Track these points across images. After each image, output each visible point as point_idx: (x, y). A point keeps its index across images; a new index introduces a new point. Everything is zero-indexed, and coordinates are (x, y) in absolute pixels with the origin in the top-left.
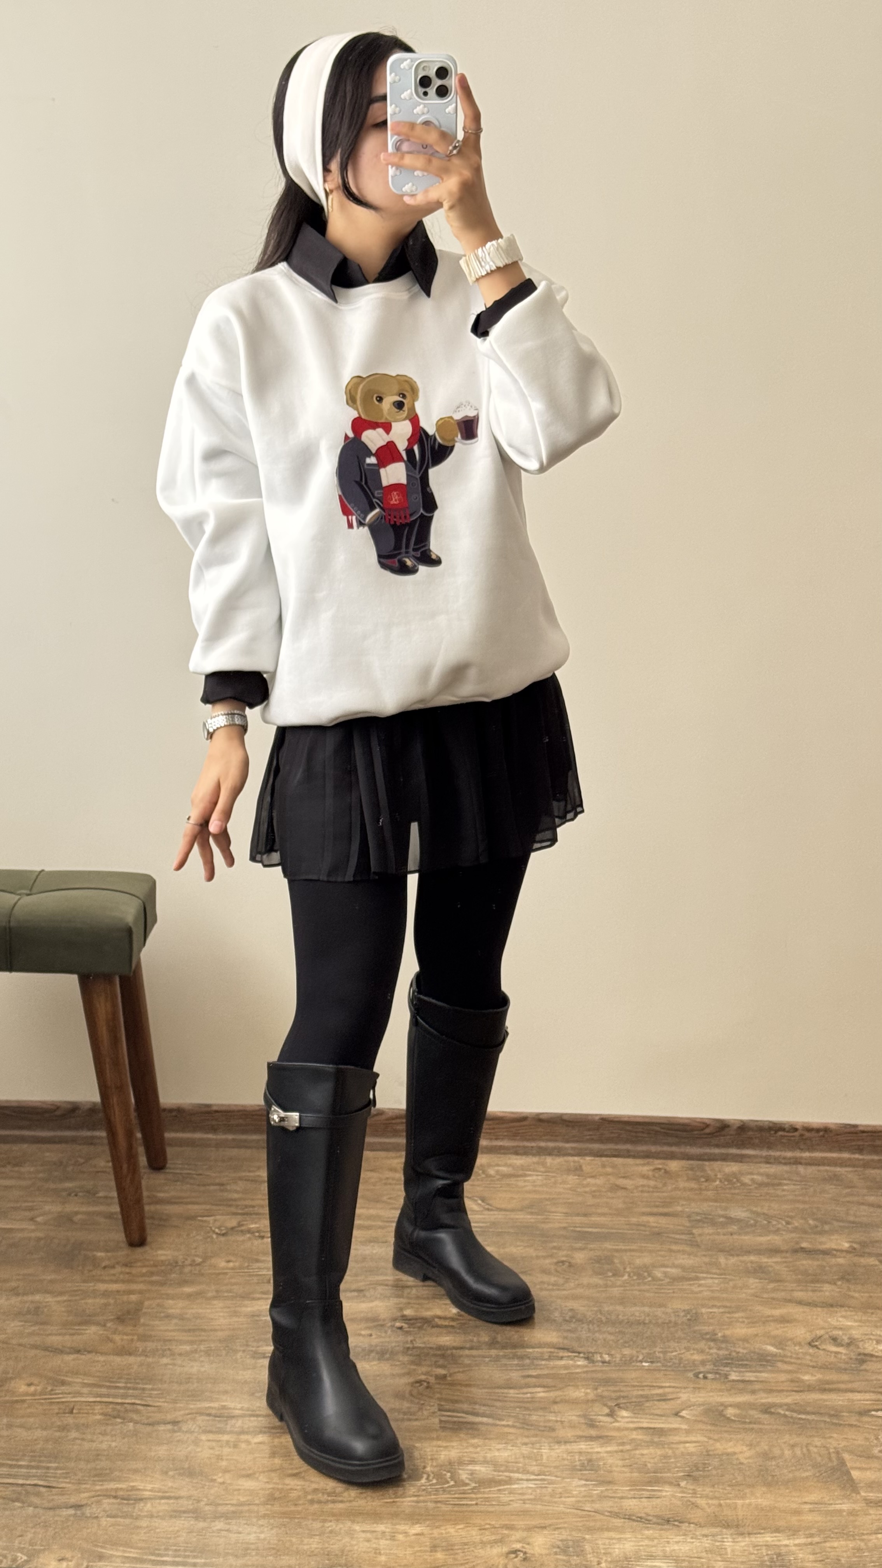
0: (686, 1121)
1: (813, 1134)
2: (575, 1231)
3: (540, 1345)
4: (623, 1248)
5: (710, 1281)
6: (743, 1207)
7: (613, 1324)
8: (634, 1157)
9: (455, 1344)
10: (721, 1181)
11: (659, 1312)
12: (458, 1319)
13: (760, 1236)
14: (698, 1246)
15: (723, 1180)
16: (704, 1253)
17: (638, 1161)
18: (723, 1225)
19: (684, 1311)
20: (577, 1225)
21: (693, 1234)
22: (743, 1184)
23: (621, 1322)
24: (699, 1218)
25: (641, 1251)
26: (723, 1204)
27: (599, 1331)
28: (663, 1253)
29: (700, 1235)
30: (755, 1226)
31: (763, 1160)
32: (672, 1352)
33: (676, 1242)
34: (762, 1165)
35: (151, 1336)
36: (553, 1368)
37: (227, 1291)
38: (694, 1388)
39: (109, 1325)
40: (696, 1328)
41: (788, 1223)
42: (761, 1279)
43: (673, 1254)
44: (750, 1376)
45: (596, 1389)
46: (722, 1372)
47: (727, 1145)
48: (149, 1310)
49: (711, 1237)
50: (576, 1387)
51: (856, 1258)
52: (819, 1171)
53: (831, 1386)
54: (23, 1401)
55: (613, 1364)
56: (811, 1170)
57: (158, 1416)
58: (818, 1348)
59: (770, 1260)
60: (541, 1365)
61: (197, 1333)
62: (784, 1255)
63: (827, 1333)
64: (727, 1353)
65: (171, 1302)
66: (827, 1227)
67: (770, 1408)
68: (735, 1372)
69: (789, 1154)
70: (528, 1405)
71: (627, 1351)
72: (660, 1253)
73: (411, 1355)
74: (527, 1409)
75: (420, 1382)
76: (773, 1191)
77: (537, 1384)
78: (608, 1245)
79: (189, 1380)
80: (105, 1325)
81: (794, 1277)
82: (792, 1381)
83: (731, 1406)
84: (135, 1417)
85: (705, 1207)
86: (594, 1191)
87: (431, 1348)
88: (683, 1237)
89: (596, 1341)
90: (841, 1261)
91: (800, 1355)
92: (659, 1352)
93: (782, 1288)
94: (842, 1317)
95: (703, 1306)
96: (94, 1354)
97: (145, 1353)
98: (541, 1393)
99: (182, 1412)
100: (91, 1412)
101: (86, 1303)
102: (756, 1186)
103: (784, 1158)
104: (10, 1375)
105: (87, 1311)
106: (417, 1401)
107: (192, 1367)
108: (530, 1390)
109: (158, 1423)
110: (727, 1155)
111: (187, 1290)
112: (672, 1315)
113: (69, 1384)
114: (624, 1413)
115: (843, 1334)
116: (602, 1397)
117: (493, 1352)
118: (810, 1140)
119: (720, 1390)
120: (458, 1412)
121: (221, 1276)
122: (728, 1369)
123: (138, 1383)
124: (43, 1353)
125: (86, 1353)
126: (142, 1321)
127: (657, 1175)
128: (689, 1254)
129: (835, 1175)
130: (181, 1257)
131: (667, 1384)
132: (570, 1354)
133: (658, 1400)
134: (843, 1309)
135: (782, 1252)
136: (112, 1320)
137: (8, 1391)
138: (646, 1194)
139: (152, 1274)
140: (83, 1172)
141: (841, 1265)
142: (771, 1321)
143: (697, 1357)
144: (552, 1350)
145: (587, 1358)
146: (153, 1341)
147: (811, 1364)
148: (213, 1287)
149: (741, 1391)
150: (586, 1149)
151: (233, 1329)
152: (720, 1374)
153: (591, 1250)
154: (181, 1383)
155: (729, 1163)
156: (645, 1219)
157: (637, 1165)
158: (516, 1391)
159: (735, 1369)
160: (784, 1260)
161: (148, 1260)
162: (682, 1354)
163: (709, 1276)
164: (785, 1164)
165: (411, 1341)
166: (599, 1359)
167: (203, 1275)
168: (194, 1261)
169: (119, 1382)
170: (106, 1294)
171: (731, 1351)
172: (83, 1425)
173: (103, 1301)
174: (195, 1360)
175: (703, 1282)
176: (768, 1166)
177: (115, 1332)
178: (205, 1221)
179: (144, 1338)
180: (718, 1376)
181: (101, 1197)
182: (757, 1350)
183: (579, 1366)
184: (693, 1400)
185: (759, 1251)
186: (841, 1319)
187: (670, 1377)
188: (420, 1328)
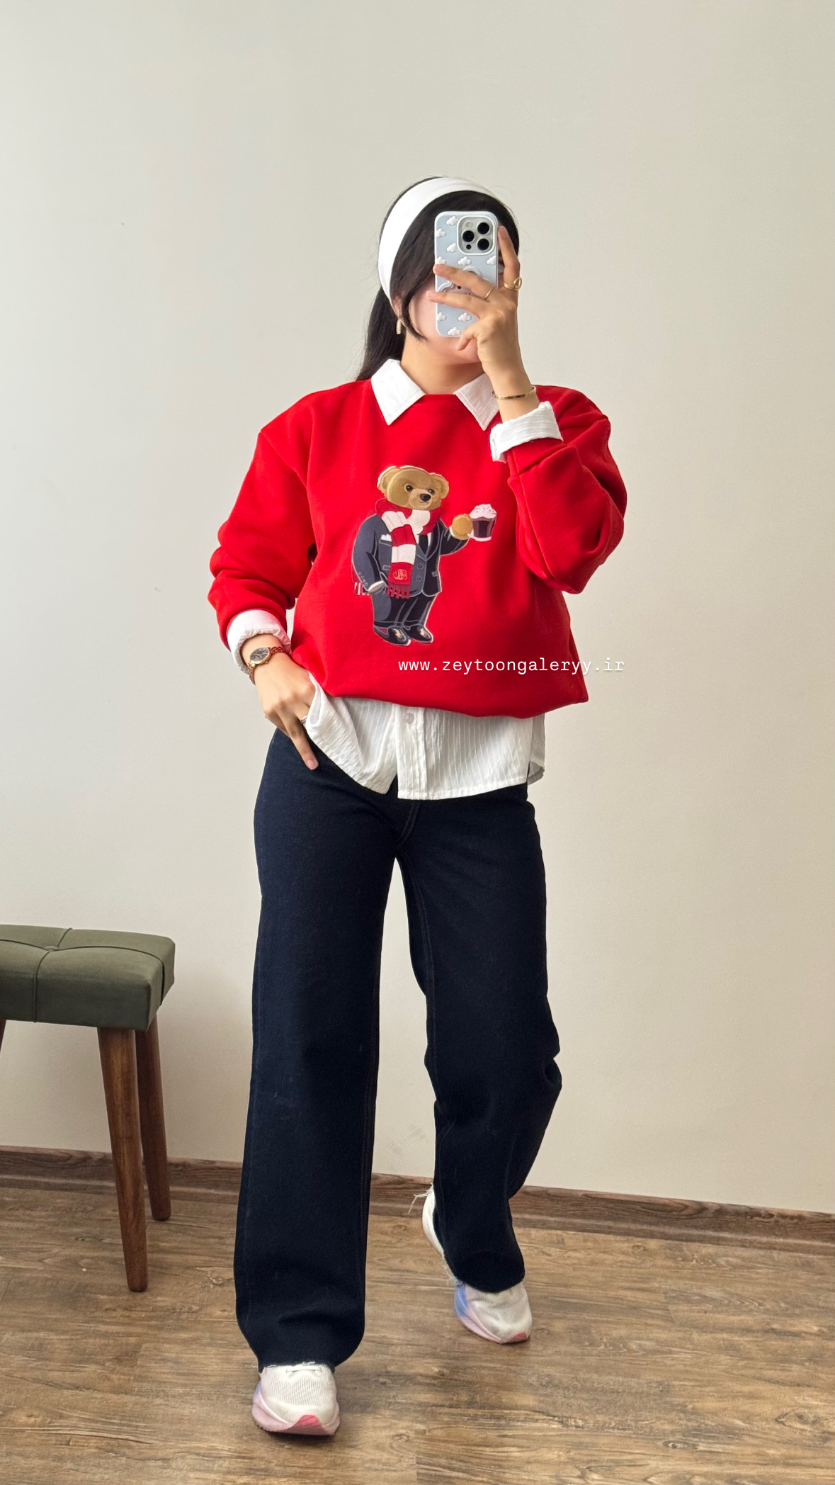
0: (667, 1201)
1: (788, 1221)
2: (555, 1301)
3: (517, 1408)
4: (600, 1319)
5: (683, 1356)
6: (718, 1287)
7: (588, 1391)
8: (615, 1233)
9: (434, 1402)
10: (697, 1261)
11: (633, 1382)
12: (439, 1378)
13: (732, 1315)
14: (672, 1321)
15: (699, 1260)
16: (678, 1329)
17: (619, 1238)
18: (698, 1303)
19: (657, 1382)
20: (558, 1295)
21: (668, 1310)
22: (719, 1266)
23: (596, 1390)
24: (675, 1295)
25: (618, 1323)
26: (701, 1284)
27: (574, 1397)
28: (638, 1326)
29: (675, 1311)
30: (727, 1305)
31: (740, 1243)
32: (644, 1421)
33: (652, 1316)
34: (738, 1248)
35: (146, 1377)
36: (526, 1429)
37: (220, 1340)
38: (663, 1456)
39: (107, 1364)
40: (668, 1399)
41: (760, 1304)
42: (732, 1356)
43: (648, 1327)
44: (718, 1448)
45: (569, 1452)
46: (690, 1442)
47: (705, 1228)
48: (147, 1353)
49: (686, 1313)
50: (550, 1448)
51: (824, 1341)
52: (794, 1257)
53: (795, 1461)
54: (22, 1431)
55: (586, 1429)
56: (783, 1256)
57: (151, 1453)
58: (784, 1425)
59: (741, 1339)
60: (517, 1426)
61: (189, 1377)
62: (755, 1335)
63: (794, 1410)
64: (695, 1424)
65: (168, 1346)
66: (797, 1311)
67: (736, 1479)
68: (703, 1443)
69: (765, 1239)
70: (502, 1463)
71: (600, 1418)
72: (635, 1326)
73: (392, 1410)
74: (500, 1467)
75: (400, 1436)
76: (748, 1274)
77: (512, 1444)
78: (585, 1316)
79: (180, 1420)
80: (104, 1365)
81: (763, 1356)
82: (757, 1454)
83: (698, 1475)
84: (127, 1451)
85: (682, 1285)
86: (574, 1264)
87: (412, 1404)
88: (658, 1312)
89: (571, 1407)
90: (810, 1343)
91: (767, 1431)
92: (631, 1420)
93: (751, 1365)
94: (808, 1396)
95: (676, 1379)
96: (91, 1391)
97: (140, 1393)
98: (515, 1453)
99: (172, 1451)
100: (86, 1444)
101: (87, 1343)
102: (730, 1267)
103: (759, 1243)
104: (12, 1406)
105: (88, 1351)
106: (395, 1453)
107: (184, 1409)
108: (506, 1449)
109: (149, 1459)
110: (704, 1236)
111: (184, 1335)
112: (646, 1386)
113: (68, 1417)
114: (595, 1476)
115: (809, 1412)
116: (573, 1459)
117: (471, 1411)
118: (785, 1227)
119: (688, 1459)
120: (434, 1465)
121: (215, 1325)
122: (695, 1439)
123: (130, 1421)
124: (44, 1387)
125: (84, 1389)
126: (139, 1362)
127: (636, 1252)
128: (664, 1328)
129: (808, 1262)
130: (179, 1304)
131: (637, 1451)
132: (545, 1417)
133: (629, 1466)
134: (810, 1389)
135: (753, 1332)
136: (109, 1360)
137: (9, 1420)
138: (625, 1269)
139: (151, 1318)
140: (91, 1219)
141: (809, 1347)
142: (741, 1396)
143: (666, 1427)
144: (528, 1412)
145: (562, 1422)
146: (149, 1382)
147: (778, 1439)
148: (208, 1335)
149: (708, 1461)
150: (570, 1223)
151: (225, 1376)
152: (687, 1443)
153: (570, 1319)
154: (172, 1423)
155: (704, 1245)
156: (622, 1293)
157: (617, 1241)
158: (492, 1449)
159: (703, 1440)
160: (756, 1339)
161: (148, 1306)
162: (653, 1423)
163: (682, 1350)
164: (760, 1248)
165: (394, 1396)
166: (573, 1423)
167: (199, 1322)
168: (190, 1308)
169: (115, 1419)
170: (105, 1335)
171: (701, 1423)
172: (78, 1456)
173: (103, 1341)
174: (188, 1402)
175: (676, 1356)
176: (743, 1249)
177: (113, 1371)
178: (203, 1271)
179: (140, 1378)
180: (686, 1446)
181: (107, 1243)
182: (725, 1423)
183: (553, 1429)
184: (661, 1467)
185: (731, 1329)
186: (807, 1398)
187: (639, 1444)
188: (402, 1385)
